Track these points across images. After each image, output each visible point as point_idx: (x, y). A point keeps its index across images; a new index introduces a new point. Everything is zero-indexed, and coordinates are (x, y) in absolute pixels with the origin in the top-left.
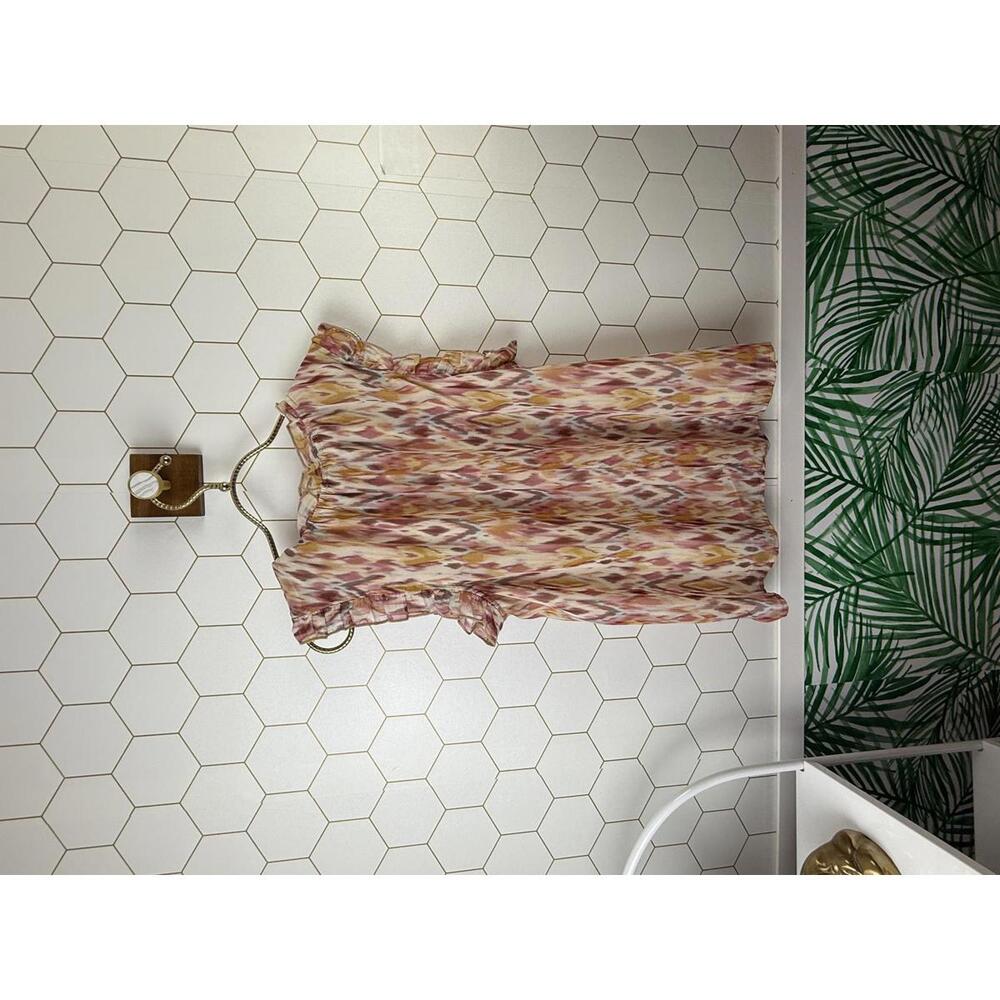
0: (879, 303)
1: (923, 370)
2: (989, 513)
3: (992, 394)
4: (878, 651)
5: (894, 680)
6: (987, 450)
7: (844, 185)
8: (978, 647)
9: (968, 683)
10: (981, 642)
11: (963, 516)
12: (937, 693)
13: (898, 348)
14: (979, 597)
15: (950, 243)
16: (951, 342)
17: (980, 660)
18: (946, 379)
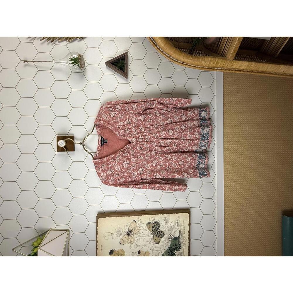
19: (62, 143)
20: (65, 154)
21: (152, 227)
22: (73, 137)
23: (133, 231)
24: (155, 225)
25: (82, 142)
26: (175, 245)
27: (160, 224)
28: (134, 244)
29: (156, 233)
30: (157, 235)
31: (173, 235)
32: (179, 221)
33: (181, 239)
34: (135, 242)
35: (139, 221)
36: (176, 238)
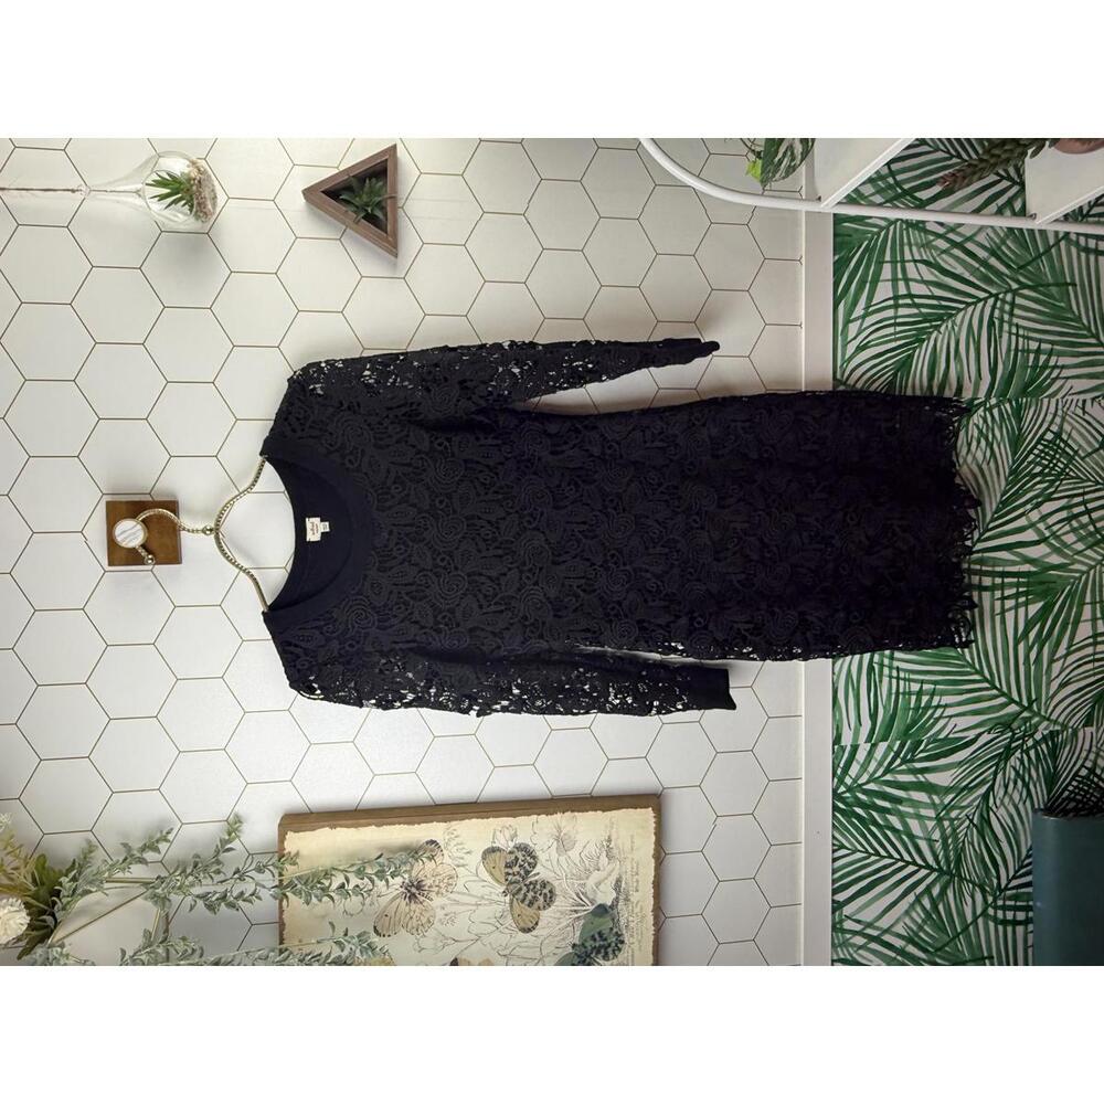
0: (920, 322)
1: (970, 396)
2: (1048, 555)
3: (1052, 422)
4: (917, 708)
5: (936, 741)
6: (1046, 485)
7: (878, 192)
8: (1035, 705)
9: (1022, 745)
10: (1038, 699)
11: (1018, 559)
12: (985, 755)
13: (942, 372)
14: (1035, 648)
15: (1002, 250)
16: (1004, 363)
17: (1036, 719)
18: (998, 405)
19: (131, 533)
20: (142, 575)
21: (506, 867)
22: (173, 506)
23: (428, 882)
24: (517, 859)
25: (213, 526)
26: (597, 936)
27: (539, 853)
28: (431, 933)
29: (520, 889)
30: (525, 895)
31: (591, 897)
32: (613, 843)
33: (624, 912)
34: (437, 924)
35: (453, 843)
36: (601, 906)
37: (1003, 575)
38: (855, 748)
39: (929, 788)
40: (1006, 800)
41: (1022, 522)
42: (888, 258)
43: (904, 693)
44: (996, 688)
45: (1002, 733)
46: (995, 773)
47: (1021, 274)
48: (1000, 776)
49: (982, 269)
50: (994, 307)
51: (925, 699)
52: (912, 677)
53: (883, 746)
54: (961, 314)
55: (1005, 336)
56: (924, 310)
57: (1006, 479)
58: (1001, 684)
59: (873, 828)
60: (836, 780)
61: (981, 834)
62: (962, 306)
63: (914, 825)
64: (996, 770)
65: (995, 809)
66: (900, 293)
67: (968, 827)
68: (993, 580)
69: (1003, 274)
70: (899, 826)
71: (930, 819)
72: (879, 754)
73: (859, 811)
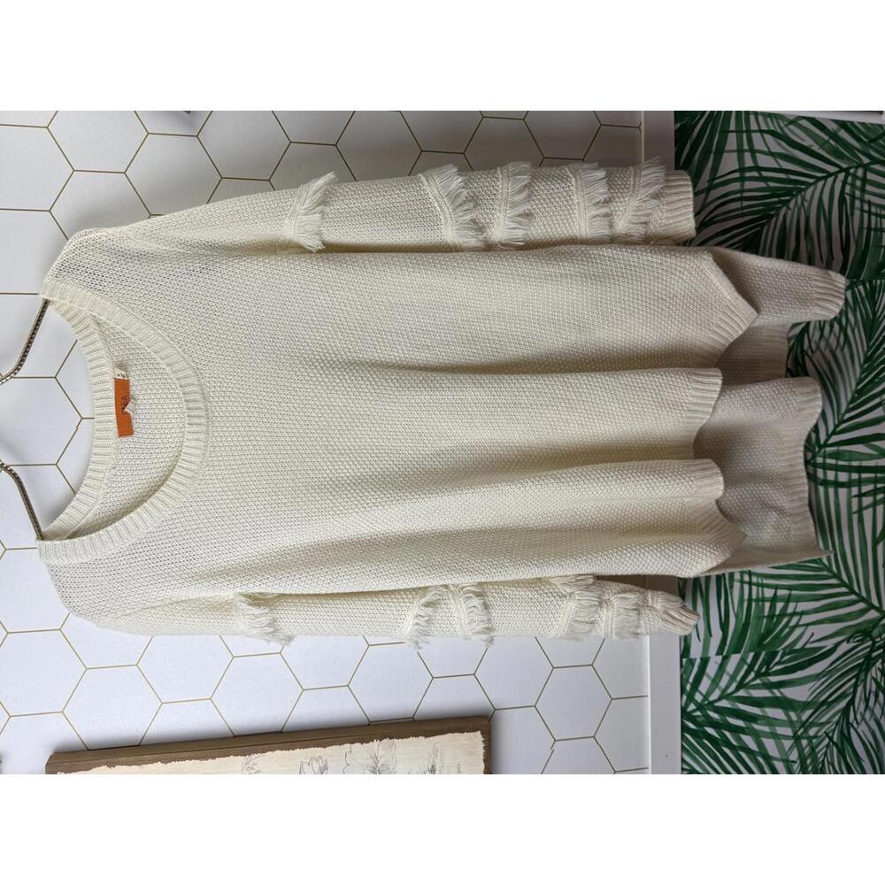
0: (768, 197)
4: (771, 616)
5: (792, 652)
11: (874, 453)
12: (846, 665)
16: (856, 243)
18: (851, 287)
37: (860, 470)
38: (705, 661)
39: (785, 704)
40: (868, 715)
41: (878, 413)
42: (732, 127)
43: (757, 600)
44: (853, 592)
45: (862, 642)
46: (855, 686)
47: (872, 148)
48: (860, 689)
49: (831, 141)
50: (844, 183)
51: (780, 605)
52: (765, 581)
53: (735, 659)
54: (812, 188)
55: (857, 213)
56: (772, 184)
57: (861, 366)
58: (859, 587)
59: (727, 750)
60: (685, 697)
61: (841, 753)
62: (811, 181)
63: (770, 746)
64: (856, 682)
65: (855, 725)
66: (747, 165)
67: (828, 746)
68: (850, 476)
69: (854, 148)
70: (753, 746)
71: (787, 737)
72: (731, 666)
73: (710, 731)
